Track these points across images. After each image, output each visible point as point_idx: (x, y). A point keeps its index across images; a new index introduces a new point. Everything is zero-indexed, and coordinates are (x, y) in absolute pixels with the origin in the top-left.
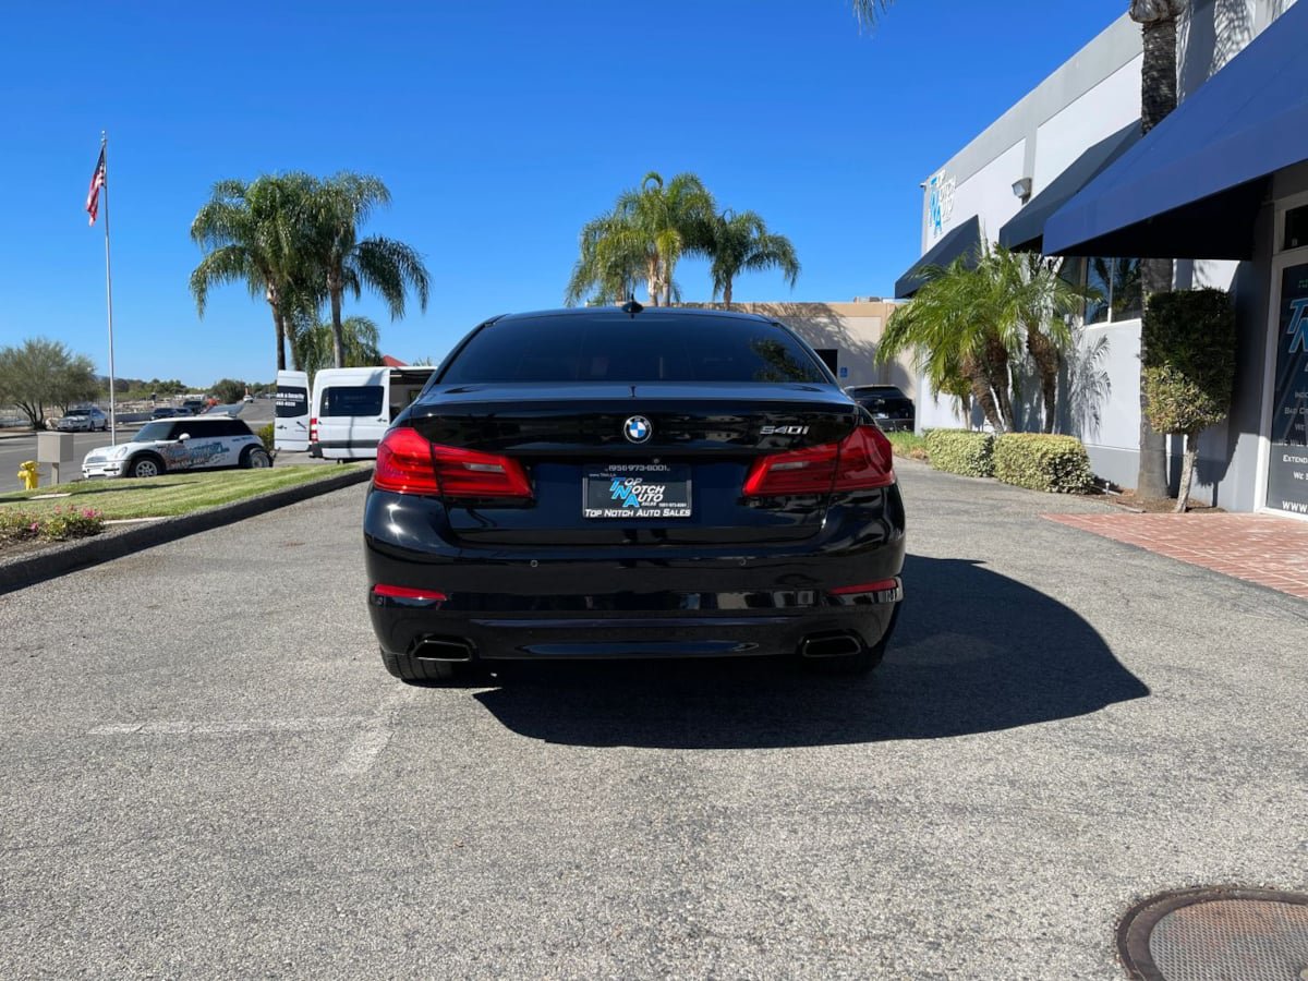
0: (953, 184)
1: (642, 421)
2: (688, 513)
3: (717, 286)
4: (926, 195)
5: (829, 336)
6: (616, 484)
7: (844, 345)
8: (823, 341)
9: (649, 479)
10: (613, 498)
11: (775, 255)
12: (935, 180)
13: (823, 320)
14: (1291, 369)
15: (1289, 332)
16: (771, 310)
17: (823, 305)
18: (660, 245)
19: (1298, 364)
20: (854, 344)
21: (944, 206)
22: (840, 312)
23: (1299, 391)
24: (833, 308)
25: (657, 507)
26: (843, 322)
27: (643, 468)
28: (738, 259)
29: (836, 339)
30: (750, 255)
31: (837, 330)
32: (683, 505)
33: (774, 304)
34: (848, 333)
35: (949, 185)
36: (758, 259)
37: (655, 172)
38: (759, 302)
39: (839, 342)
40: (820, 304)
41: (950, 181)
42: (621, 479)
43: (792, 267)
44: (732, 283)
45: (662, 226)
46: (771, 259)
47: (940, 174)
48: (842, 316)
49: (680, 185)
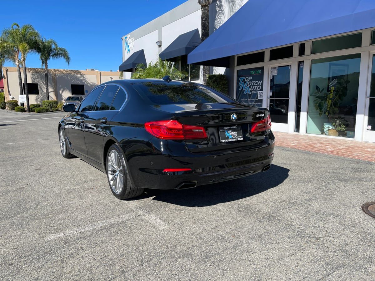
0: (133, 39)
1: (235, 115)
2: (242, 139)
3: (43, 63)
4: (123, 41)
5: (81, 81)
6: (226, 132)
7: (86, 83)
8: (79, 82)
9: (233, 130)
10: (227, 136)
11: (61, 54)
12: (126, 37)
13: (79, 76)
14: (240, 94)
15: (239, 85)
16: (60, 71)
17: (78, 71)
18: (20, 48)
19: (242, 92)
20: (89, 83)
21: (131, 45)
22: (84, 73)
23: (243, 99)
24: (81, 72)
25: (236, 138)
26: (85, 76)
27: (231, 128)
28: (49, 54)
29: (83, 81)
30: (53, 53)
31: (83, 79)
32: (241, 137)
33: (62, 70)
34: (87, 80)
35: (132, 40)
36: (55, 55)
37: (16, 23)
38: (57, 69)
39: (84, 82)
40: (77, 70)
41: (132, 38)
42: (227, 131)
43: (68, 59)
44: (47, 62)
45: (21, 41)
46: (60, 55)
47: (128, 36)
48: (84, 75)
49: (26, 28)
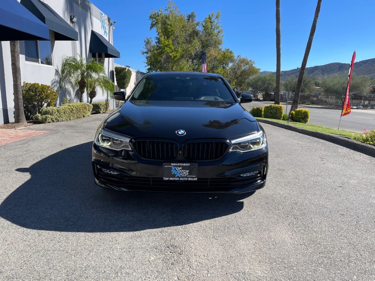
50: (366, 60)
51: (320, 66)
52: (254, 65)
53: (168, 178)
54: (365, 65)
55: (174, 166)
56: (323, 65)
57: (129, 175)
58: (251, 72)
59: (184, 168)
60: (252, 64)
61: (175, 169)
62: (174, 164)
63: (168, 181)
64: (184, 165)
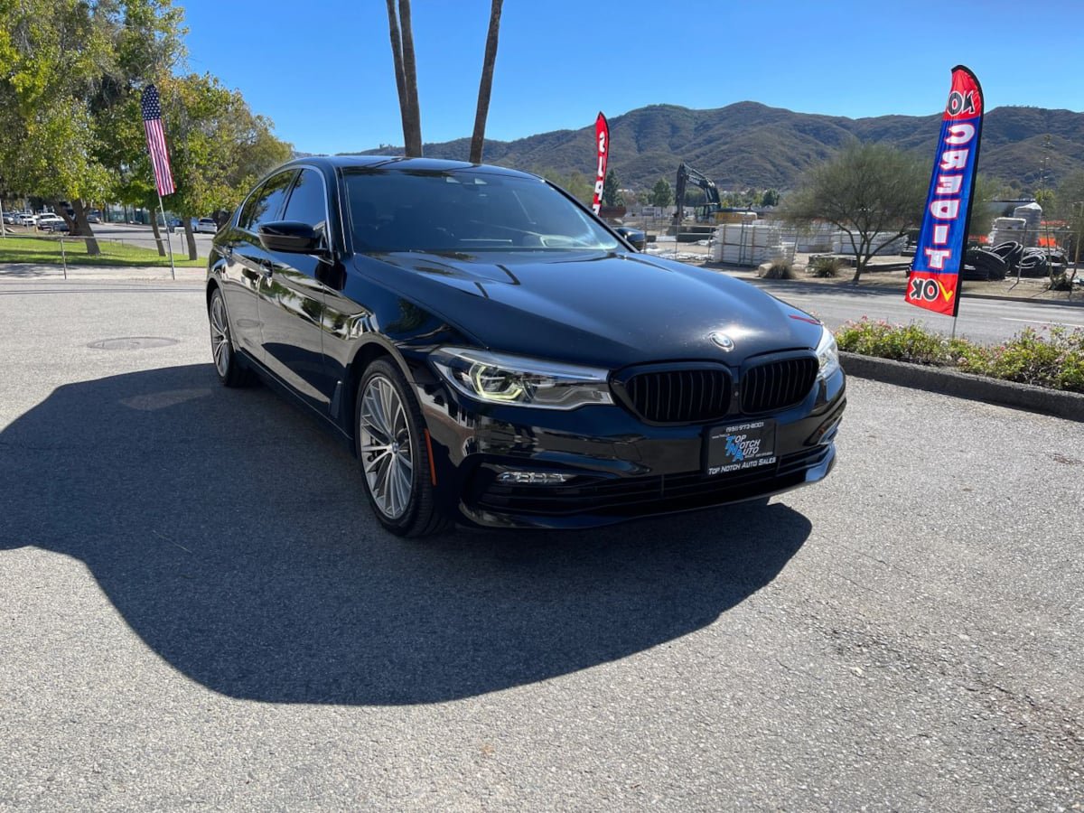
50: (543, 135)
51: (438, 144)
52: (272, 132)
53: (719, 469)
54: (542, 146)
55: (732, 434)
56: (445, 142)
57: (613, 477)
58: (265, 151)
59: (751, 435)
60: (266, 129)
61: (733, 441)
62: (734, 429)
63: (720, 475)
64: (753, 426)
